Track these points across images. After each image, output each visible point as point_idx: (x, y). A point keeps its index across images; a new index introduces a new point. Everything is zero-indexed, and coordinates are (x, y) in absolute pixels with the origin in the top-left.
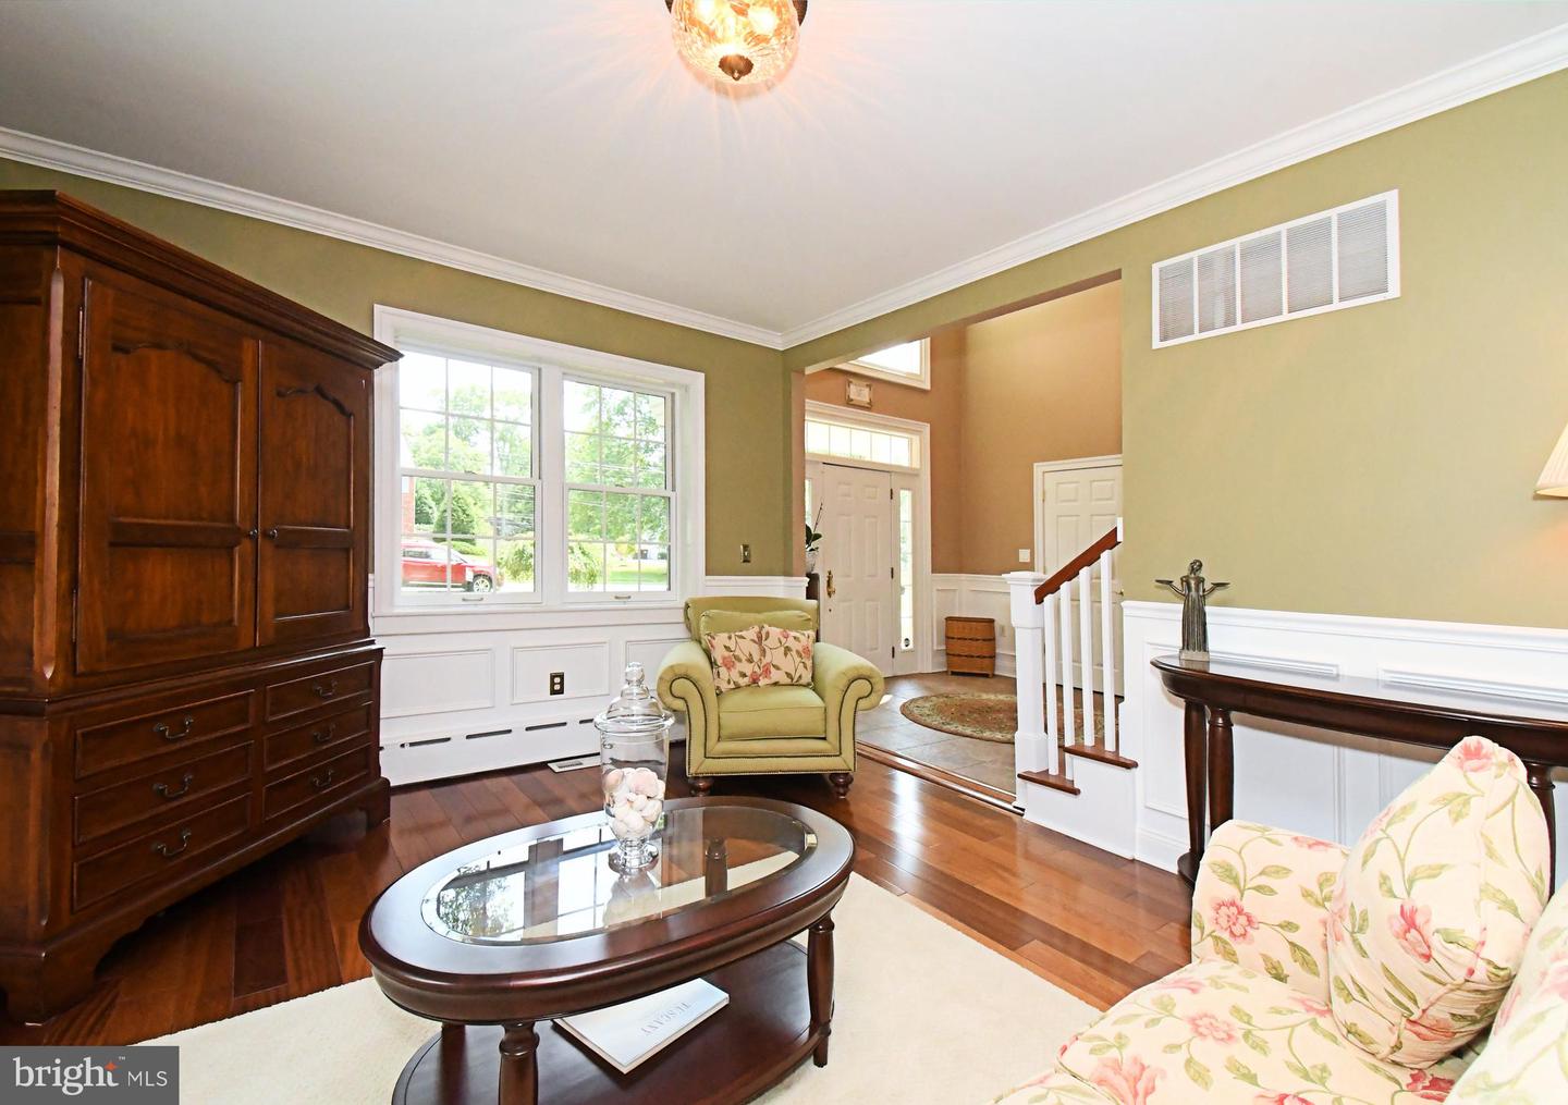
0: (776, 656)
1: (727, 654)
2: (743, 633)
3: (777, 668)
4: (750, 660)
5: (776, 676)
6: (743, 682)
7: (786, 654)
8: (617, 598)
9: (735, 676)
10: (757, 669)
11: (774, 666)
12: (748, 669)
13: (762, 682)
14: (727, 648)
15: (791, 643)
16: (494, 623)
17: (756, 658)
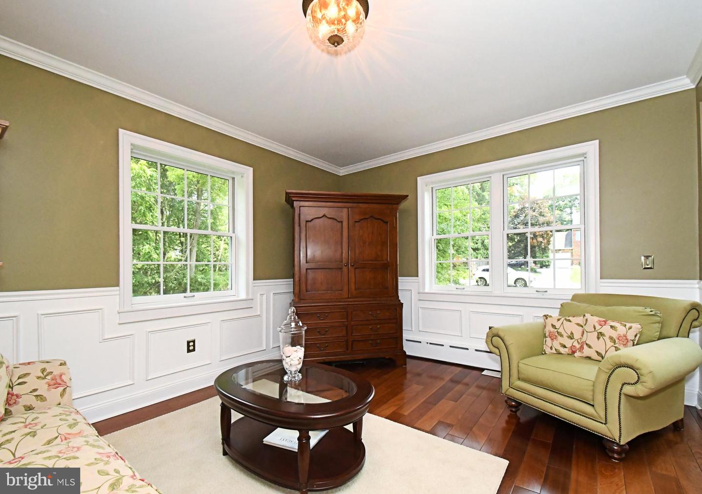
0: (591, 338)
1: (552, 330)
2: (570, 318)
3: (590, 347)
4: (571, 337)
5: (587, 352)
6: (562, 350)
7: (598, 338)
8: (537, 291)
9: (556, 345)
10: (576, 344)
11: (587, 344)
12: (569, 343)
13: (577, 354)
14: (553, 326)
15: (606, 330)
16: (467, 299)
17: (577, 336)
